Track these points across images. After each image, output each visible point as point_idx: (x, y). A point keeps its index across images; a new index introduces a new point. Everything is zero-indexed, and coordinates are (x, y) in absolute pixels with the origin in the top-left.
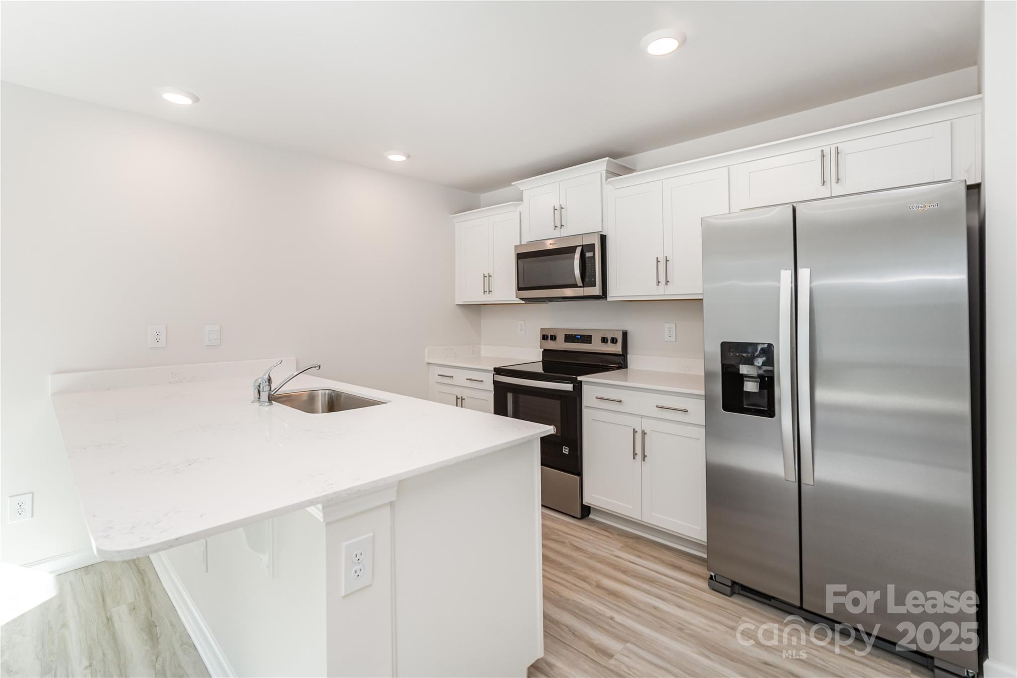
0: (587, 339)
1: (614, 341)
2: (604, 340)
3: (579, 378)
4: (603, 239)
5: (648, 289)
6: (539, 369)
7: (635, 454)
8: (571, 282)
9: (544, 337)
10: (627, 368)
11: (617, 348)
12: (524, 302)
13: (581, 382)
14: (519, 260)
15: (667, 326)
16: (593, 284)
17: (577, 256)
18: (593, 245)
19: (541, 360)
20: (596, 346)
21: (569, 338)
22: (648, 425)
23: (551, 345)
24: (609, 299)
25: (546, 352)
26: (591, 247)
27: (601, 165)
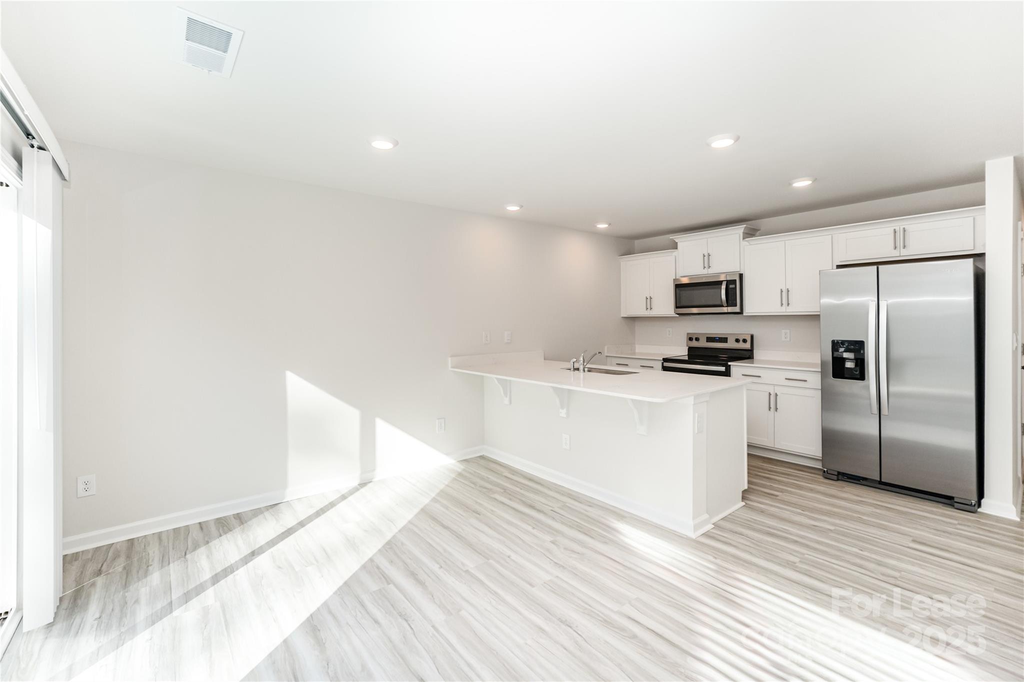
0: (725, 340)
1: (745, 341)
2: (737, 341)
3: (729, 363)
4: (741, 276)
5: (774, 308)
6: (686, 358)
7: (770, 408)
8: (719, 303)
9: (691, 339)
10: (753, 358)
11: (747, 346)
12: (678, 316)
13: (730, 365)
14: (677, 289)
15: (783, 331)
16: (736, 305)
17: (724, 287)
18: (735, 280)
19: (687, 354)
20: (731, 344)
21: (710, 339)
22: (778, 390)
23: (695, 344)
24: (744, 314)
25: (690, 349)
26: (734, 282)
27: (740, 229)
